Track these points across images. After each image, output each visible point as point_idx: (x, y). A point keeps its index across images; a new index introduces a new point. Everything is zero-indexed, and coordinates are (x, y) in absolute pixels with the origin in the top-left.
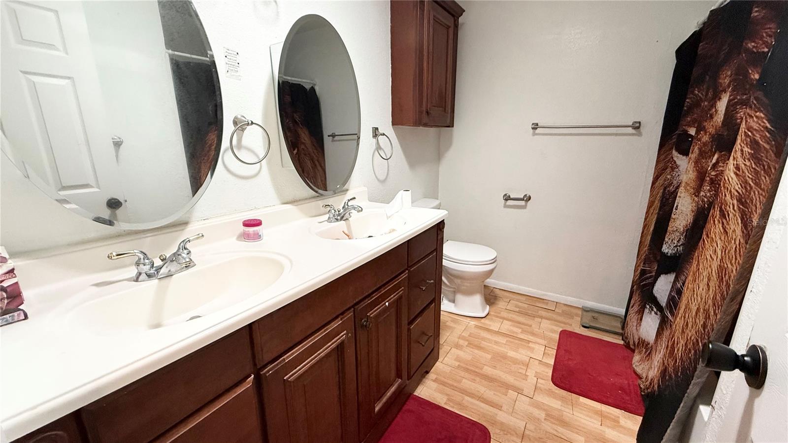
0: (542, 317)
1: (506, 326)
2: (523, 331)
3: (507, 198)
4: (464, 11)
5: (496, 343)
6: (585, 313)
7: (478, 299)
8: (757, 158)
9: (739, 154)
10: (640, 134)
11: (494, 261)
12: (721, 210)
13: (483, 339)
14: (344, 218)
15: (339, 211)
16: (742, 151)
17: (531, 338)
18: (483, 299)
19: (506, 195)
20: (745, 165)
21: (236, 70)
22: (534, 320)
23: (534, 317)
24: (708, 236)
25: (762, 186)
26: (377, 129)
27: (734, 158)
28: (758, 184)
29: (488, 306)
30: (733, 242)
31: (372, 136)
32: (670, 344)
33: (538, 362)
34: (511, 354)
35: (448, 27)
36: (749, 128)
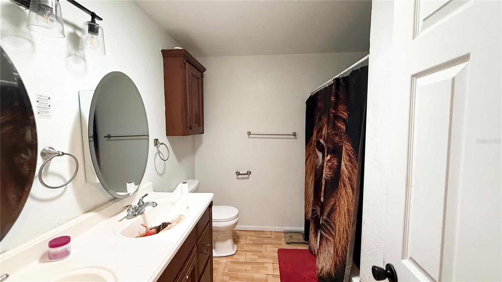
0: (266, 244)
1: (250, 257)
2: (259, 257)
3: (238, 174)
4: (206, 70)
5: (246, 271)
6: (286, 235)
7: (230, 242)
8: (351, 162)
9: (345, 159)
10: (296, 138)
11: (237, 216)
12: (343, 183)
13: (238, 271)
14: (141, 213)
15: (135, 208)
16: (346, 158)
17: (264, 260)
18: (233, 241)
19: (237, 172)
20: (348, 164)
21: (47, 111)
22: (262, 247)
23: (262, 245)
24: (341, 195)
25: (355, 173)
26: (157, 140)
27: (344, 161)
28: (353, 172)
29: (236, 245)
30: (350, 197)
31: (154, 145)
32: (335, 250)
33: (271, 276)
34: (257, 276)
35: (198, 78)
36: (347, 149)
